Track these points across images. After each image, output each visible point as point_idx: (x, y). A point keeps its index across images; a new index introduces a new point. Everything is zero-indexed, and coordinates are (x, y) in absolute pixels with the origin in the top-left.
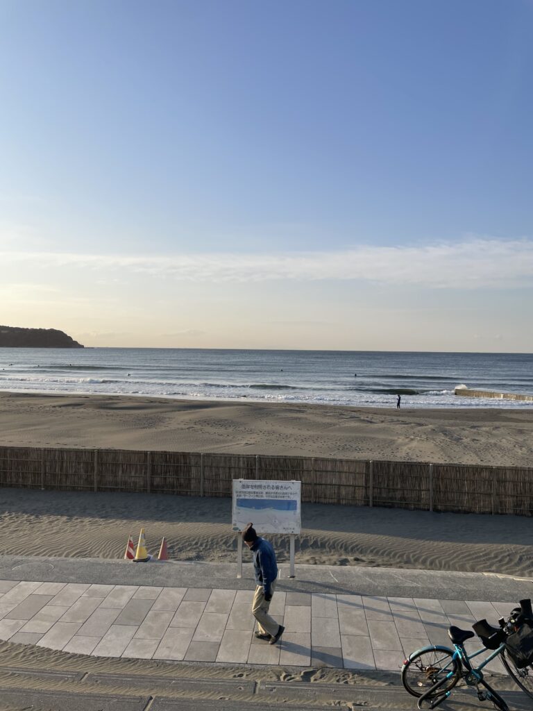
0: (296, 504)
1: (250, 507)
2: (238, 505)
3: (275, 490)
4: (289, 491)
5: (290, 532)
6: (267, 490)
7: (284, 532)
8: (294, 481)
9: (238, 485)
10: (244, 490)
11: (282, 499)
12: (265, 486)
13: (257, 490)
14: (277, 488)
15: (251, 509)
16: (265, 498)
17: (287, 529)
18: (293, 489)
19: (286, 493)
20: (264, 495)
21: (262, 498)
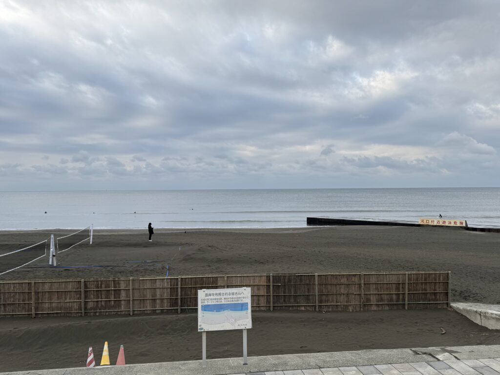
0: (248, 306)
2: (202, 310)
3: (231, 296)
4: (242, 296)
5: (242, 327)
7: (239, 328)
8: (245, 288)
9: (202, 294)
11: (237, 302)
12: (223, 294)
13: (217, 297)
14: (233, 294)
15: (213, 312)
16: (223, 303)
17: (241, 325)
18: (245, 294)
19: (240, 298)
21: (221, 303)
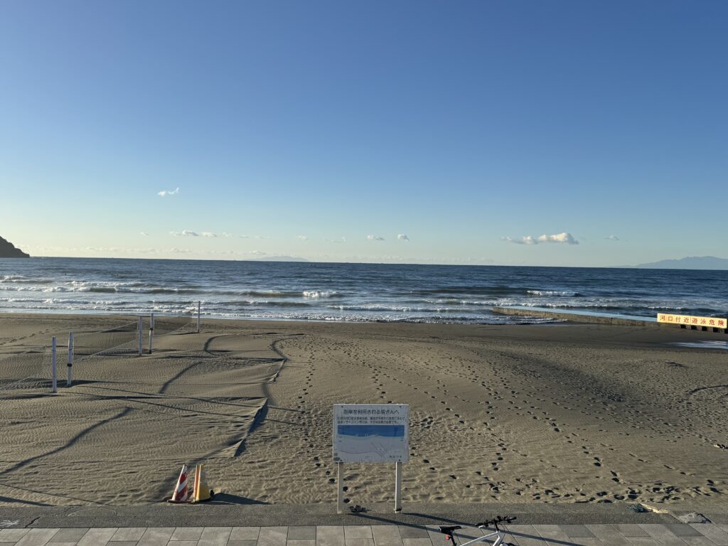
0: (403, 430)
1: (354, 435)
3: (383, 416)
4: (396, 415)
6: (371, 415)
9: (340, 410)
10: (346, 416)
11: (389, 424)
12: (369, 411)
13: (360, 416)
14: (383, 412)
15: (354, 437)
16: (369, 424)
17: (394, 457)
18: (400, 414)
19: (393, 418)
20: (369, 421)
21: (367, 424)
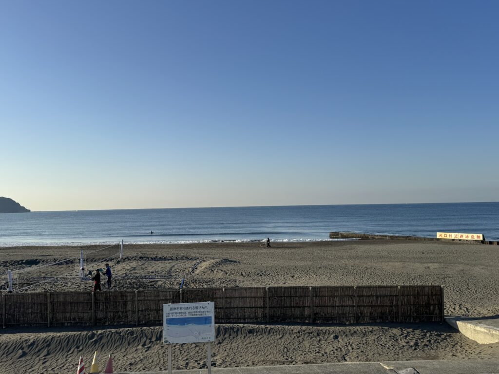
0: (211, 319)
2: (167, 323)
3: (195, 310)
4: (206, 310)
5: (207, 340)
6: (189, 310)
7: (202, 341)
8: (210, 302)
9: (167, 308)
10: (172, 312)
11: (201, 316)
12: (187, 308)
14: (197, 308)
15: (177, 326)
16: (188, 316)
17: (205, 338)
18: (208, 308)
19: (204, 312)
21: (186, 317)
